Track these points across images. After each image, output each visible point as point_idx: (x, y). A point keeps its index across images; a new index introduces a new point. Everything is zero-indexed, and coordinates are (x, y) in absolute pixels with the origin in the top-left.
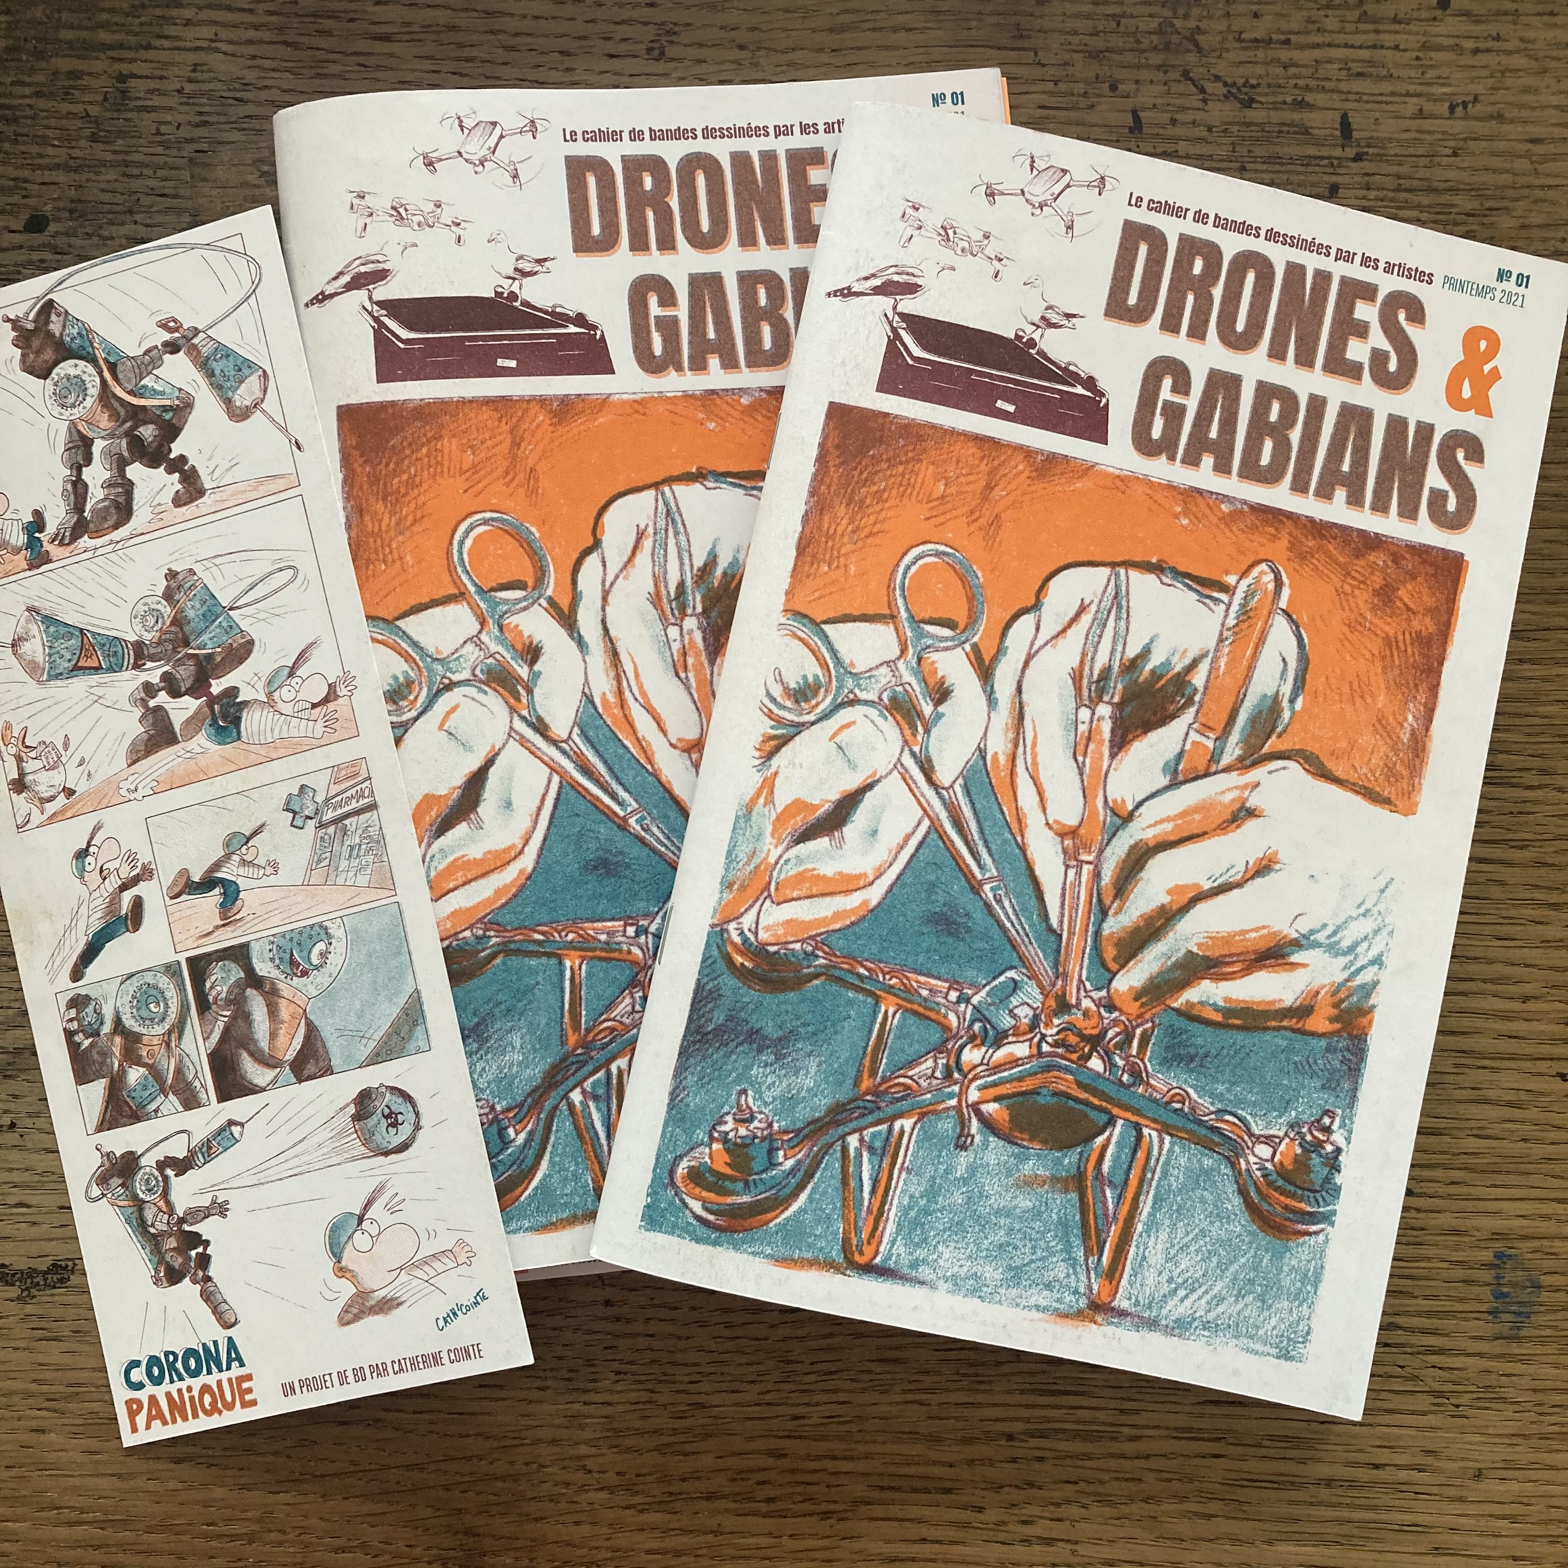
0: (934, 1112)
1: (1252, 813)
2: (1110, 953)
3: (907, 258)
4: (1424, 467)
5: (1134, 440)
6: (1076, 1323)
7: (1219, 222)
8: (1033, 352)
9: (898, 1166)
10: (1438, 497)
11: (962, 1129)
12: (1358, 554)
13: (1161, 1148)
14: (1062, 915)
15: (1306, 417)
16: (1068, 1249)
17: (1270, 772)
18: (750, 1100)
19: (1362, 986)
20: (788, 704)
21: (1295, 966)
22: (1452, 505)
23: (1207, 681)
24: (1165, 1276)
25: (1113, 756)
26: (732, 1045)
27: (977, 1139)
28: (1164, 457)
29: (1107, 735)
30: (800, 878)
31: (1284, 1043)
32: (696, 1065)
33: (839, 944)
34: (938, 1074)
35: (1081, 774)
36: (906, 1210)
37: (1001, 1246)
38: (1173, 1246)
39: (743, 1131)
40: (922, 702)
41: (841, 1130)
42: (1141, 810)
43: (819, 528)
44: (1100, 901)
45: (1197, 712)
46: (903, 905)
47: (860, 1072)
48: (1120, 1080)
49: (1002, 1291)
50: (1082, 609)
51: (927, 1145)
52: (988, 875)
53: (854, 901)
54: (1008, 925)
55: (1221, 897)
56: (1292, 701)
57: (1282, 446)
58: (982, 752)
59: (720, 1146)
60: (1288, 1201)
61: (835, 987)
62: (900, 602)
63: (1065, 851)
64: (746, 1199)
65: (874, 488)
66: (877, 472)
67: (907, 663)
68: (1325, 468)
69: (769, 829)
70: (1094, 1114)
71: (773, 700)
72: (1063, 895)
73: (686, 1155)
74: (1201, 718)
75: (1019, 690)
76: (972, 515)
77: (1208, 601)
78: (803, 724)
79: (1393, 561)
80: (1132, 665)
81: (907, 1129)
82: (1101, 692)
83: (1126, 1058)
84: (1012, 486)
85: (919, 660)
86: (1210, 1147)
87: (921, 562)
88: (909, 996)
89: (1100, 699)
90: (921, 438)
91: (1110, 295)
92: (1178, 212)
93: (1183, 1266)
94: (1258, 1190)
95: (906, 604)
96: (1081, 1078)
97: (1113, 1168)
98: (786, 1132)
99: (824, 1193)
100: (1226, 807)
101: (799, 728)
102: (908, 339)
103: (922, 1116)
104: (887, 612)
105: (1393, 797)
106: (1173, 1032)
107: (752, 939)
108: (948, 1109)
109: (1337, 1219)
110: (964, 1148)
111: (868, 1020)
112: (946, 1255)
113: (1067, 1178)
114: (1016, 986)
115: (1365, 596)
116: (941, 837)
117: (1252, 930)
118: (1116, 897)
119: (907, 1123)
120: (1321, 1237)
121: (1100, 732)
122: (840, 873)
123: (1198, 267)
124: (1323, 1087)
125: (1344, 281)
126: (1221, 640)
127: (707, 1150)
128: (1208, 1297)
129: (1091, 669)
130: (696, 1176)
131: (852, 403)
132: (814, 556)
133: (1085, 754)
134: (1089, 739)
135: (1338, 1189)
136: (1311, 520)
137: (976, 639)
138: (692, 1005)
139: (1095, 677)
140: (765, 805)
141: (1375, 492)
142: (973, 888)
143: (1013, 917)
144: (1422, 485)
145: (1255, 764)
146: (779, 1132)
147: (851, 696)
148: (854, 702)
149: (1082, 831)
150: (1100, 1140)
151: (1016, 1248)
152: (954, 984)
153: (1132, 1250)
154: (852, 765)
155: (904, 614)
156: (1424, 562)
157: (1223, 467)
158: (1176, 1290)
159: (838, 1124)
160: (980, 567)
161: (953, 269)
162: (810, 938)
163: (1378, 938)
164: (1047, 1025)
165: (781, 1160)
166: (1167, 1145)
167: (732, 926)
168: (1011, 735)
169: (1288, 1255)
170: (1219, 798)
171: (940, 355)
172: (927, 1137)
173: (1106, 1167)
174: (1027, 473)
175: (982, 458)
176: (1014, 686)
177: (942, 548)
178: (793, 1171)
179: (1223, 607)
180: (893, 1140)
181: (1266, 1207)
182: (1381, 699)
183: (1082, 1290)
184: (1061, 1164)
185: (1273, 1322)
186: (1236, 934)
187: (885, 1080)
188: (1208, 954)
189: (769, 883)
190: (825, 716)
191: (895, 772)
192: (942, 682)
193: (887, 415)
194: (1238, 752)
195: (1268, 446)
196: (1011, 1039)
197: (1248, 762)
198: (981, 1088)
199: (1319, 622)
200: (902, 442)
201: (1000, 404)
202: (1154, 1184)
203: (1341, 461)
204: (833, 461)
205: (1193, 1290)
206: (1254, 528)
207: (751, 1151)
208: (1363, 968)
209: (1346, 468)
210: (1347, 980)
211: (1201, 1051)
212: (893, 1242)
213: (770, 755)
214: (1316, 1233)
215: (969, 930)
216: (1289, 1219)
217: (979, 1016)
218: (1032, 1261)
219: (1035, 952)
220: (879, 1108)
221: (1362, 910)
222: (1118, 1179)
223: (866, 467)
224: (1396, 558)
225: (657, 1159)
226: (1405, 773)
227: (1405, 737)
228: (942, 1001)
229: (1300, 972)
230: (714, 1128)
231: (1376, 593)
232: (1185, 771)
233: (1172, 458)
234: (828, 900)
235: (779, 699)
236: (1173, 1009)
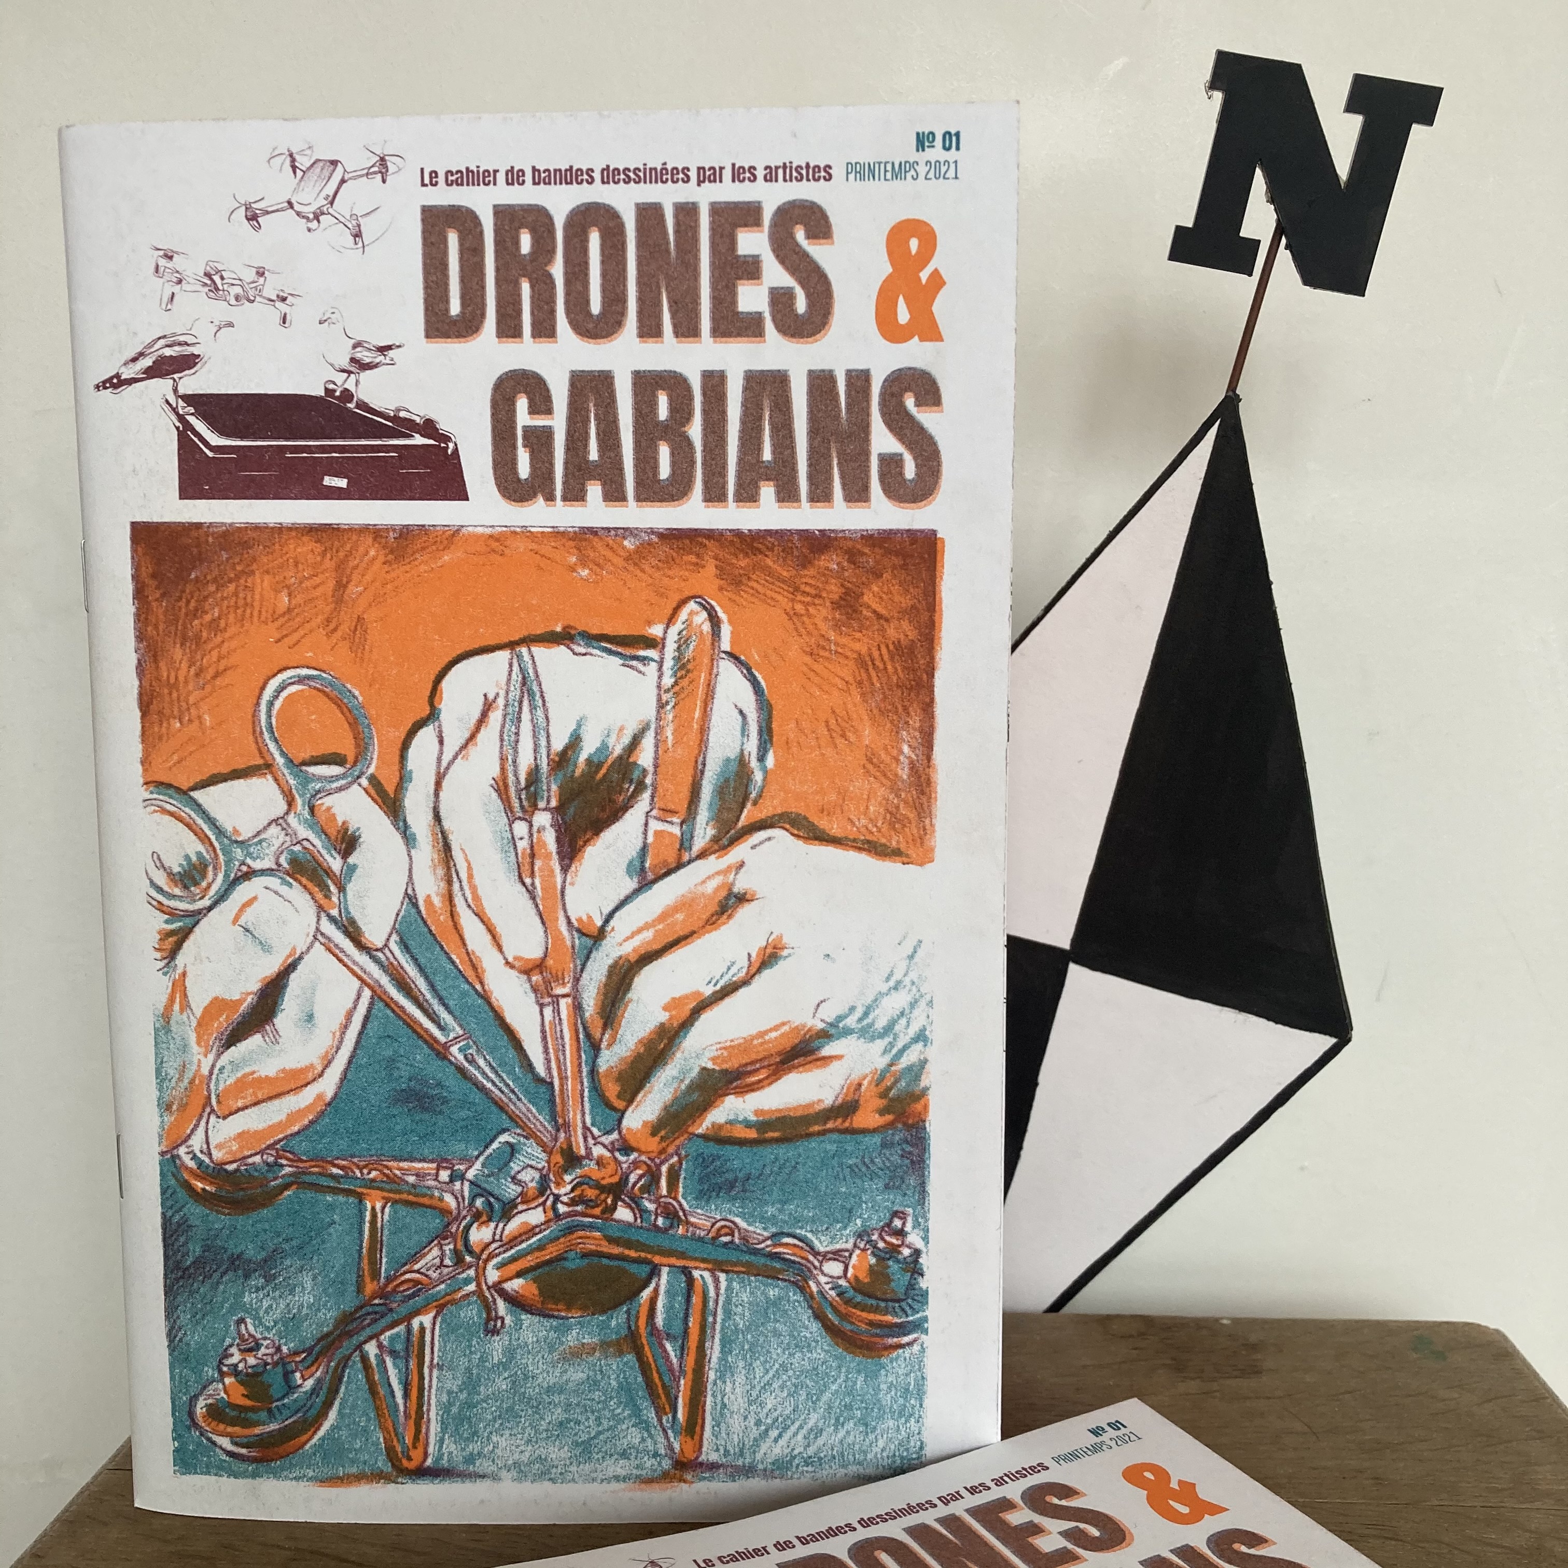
0: (453, 1302)
1: (742, 899)
2: (612, 1090)
3: (174, 324)
4: (865, 428)
5: (498, 486)
6: (664, 1486)
7: (542, 177)
8: (351, 406)
9: (427, 1363)
10: (891, 463)
11: (489, 1314)
12: (805, 563)
13: (717, 1288)
14: (548, 1061)
15: (704, 403)
16: (637, 1412)
17: (753, 847)
18: (251, 1328)
19: (909, 1068)
20: (177, 891)
21: (828, 1060)
22: (910, 470)
23: (656, 758)
24: (752, 1421)
25: (565, 869)
26: (216, 1276)
27: (508, 1320)
28: (540, 500)
29: (552, 846)
30: (241, 1085)
31: (834, 1147)
32: (185, 1302)
33: (302, 1147)
34: (447, 1262)
35: (533, 898)
36: (446, 1408)
37: (561, 1423)
38: (753, 1387)
39: (252, 1361)
40: (327, 857)
41: (355, 1340)
42: (612, 923)
43: (158, 679)
44: (588, 1036)
45: (653, 797)
46: (364, 1089)
47: (360, 1277)
48: (655, 1226)
49: (573, 1468)
50: (488, 706)
51: (452, 1338)
52: (452, 1036)
53: (306, 1097)
54: (489, 1085)
55: (727, 1001)
56: (761, 759)
57: (682, 450)
58: (411, 899)
59: (233, 1379)
60: (871, 1316)
61: (309, 1194)
62: (272, 746)
63: (535, 990)
64: (273, 1426)
65: (208, 618)
66: (206, 598)
67: (298, 815)
68: (740, 461)
69: (193, 1037)
70: (633, 1268)
71: (160, 890)
72: (544, 1038)
73: (200, 1394)
74: (659, 803)
75: (437, 817)
76: (330, 625)
77: (634, 663)
78: (199, 912)
79: (849, 561)
80: (562, 760)
81: (428, 1325)
82: (533, 800)
83: (657, 1201)
84: (368, 577)
85: (312, 809)
86: (773, 1275)
87: (284, 694)
88: (394, 1186)
89: (535, 807)
90: (246, 545)
91: (427, 309)
92: (484, 178)
93: (769, 1406)
94: (835, 1310)
95: (280, 748)
96: (610, 1232)
97: (668, 1320)
98: (296, 1353)
99: (354, 1407)
100: (711, 898)
101: (197, 916)
102: (200, 426)
103: (440, 1309)
104: (260, 762)
105: (903, 846)
106: (703, 1161)
107: (207, 1160)
108: (468, 1295)
109: (930, 1325)
110: (495, 1332)
111: (355, 1220)
112: (503, 1442)
113: (618, 1341)
114: (512, 1150)
115: (824, 612)
116: (387, 1005)
117: (771, 1030)
118: (605, 1027)
119: (426, 1319)
120: (916, 1348)
121: (544, 845)
122: (284, 1071)
123: (526, 243)
124: (887, 1187)
125: (717, 210)
126: (661, 706)
127: (221, 1386)
128: (804, 1431)
129: (516, 775)
130: (216, 1413)
131: (156, 519)
132: (160, 713)
133: (532, 875)
134: (533, 856)
135: (925, 1294)
136: (738, 533)
137: (372, 770)
138: (164, 1240)
139: (523, 783)
140: (182, 1010)
141: (810, 477)
142: (438, 1054)
143: (492, 1076)
144: (866, 453)
145: (734, 841)
146: (289, 1355)
147: (244, 868)
148: (249, 875)
149: (550, 962)
150: (646, 1294)
151: (578, 1423)
152: (442, 1162)
153: (709, 1400)
154: (266, 947)
155: (280, 760)
156: (888, 552)
157: (614, 495)
158: (767, 1431)
159: (349, 1334)
160: (356, 685)
161: (230, 325)
162: (268, 1147)
163: (916, 1012)
164: (558, 1185)
165: (299, 1382)
166: (723, 1285)
167: (182, 1151)
168: (441, 872)
169: (883, 1372)
170: (700, 889)
171: (242, 438)
172: (450, 1330)
173: (660, 1320)
174: (381, 558)
175: (324, 554)
176: (430, 816)
177: (304, 672)
178: (314, 1391)
179: (654, 665)
180: (415, 1339)
181: (848, 1327)
182: (868, 734)
183: (663, 1452)
184: (608, 1327)
185: (881, 1443)
186: (753, 1038)
187: (389, 1280)
188: (725, 1066)
189: (209, 1097)
190: (221, 898)
191: (317, 944)
192: (345, 826)
193: (198, 526)
194: (711, 832)
195: (664, 452)
196: (520, 1208)
197: (725, 841)
198: (499, 1267)
199: (774, 657)
200: (225, 556)
201: (328, 481)
202: (718, 1327)
203: (759, 449)
204: (153, 595)
205: (786, 1428)
206: (669, 562)
207: (266, 1378)
208: (905, 1048)
209: (767, 455)
210: (891, 1065)
211: (740, 1175)
212: (442, 1441)
213: (172, 954)
214: (910, 1344)
215: (445, 1101)
216: (877, 1335)
217: (479, 1191)
218: (599, 1433)
219: (524, 1107)
220: (391, 1310)
221: (892, 983)
222: (677, 1328)
223: (192, 594)
224: (852, 556)
225: (173, 1403)
226: (912, 815)
227: (904, 773)
228: (432, 1183)
229: (835, 1064)
230: (221, 1362)
231: (836, 605)
232: (654, 867)
233: (550, 498)
234: (276, 1102)
235: (166, 888)
236: (698, 1136)
